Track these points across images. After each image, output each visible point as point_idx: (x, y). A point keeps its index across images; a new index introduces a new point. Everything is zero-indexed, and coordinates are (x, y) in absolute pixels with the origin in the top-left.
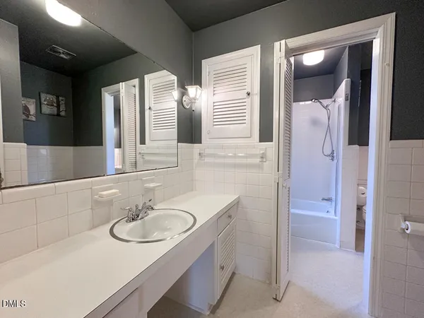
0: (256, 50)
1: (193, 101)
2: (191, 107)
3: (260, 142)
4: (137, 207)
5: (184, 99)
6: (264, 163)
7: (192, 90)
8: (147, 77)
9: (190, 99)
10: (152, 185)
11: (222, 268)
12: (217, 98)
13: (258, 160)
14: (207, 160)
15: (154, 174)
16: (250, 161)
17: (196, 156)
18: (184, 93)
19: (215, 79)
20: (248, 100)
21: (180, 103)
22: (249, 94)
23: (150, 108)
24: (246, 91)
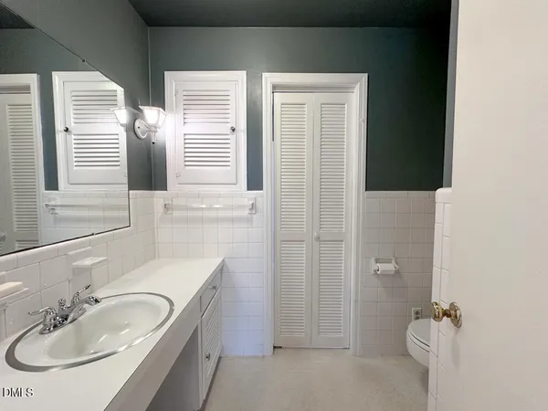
0: (241, 76)
1: (153, 129)
2: (149, 137)
3: (248, 189)
4: (61, 304)
5: (137, 124)
6: (254, 216)
7: (151, 114)
9: (149, 127)
10: (88, 262)
11: (208, 357)
12: (190, 129)
13: (246, 213)
14: (176, 214)
15: (90, 243)
16: (236, 213)
17: (159, 208)
18: (136, 115)
19: (185, 102)
20: (232, 137)
21: (131, 129)
22: (233, 130)
23: (67, 130)
24: (230, 126)
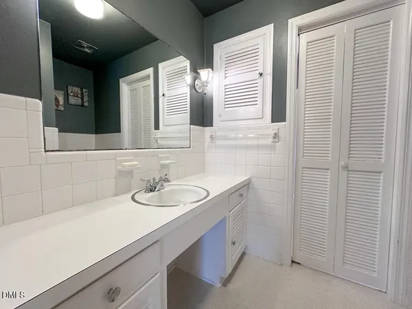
0: (269, 29)
1: (205, 84)
2: (203, 91)
3: (272, 122)
4: (154, 180)
5: (196, 83)
6: (277, 144)
7: (204, 74)
8: (161, 66)
9: (203, 83)
10: (167, 162)
11: (234, 243)
12: (228, 81)
13: (270, 141)
14: (218, 142)
15: (169, 152)
16: (261, 142)
17: (208, 139)
18: (196, 76)
19: (226, 62)
20: (260, 81)
21: (193, 87)
22: (261, 75)
23: (163, 95)
24: (258, 72)
